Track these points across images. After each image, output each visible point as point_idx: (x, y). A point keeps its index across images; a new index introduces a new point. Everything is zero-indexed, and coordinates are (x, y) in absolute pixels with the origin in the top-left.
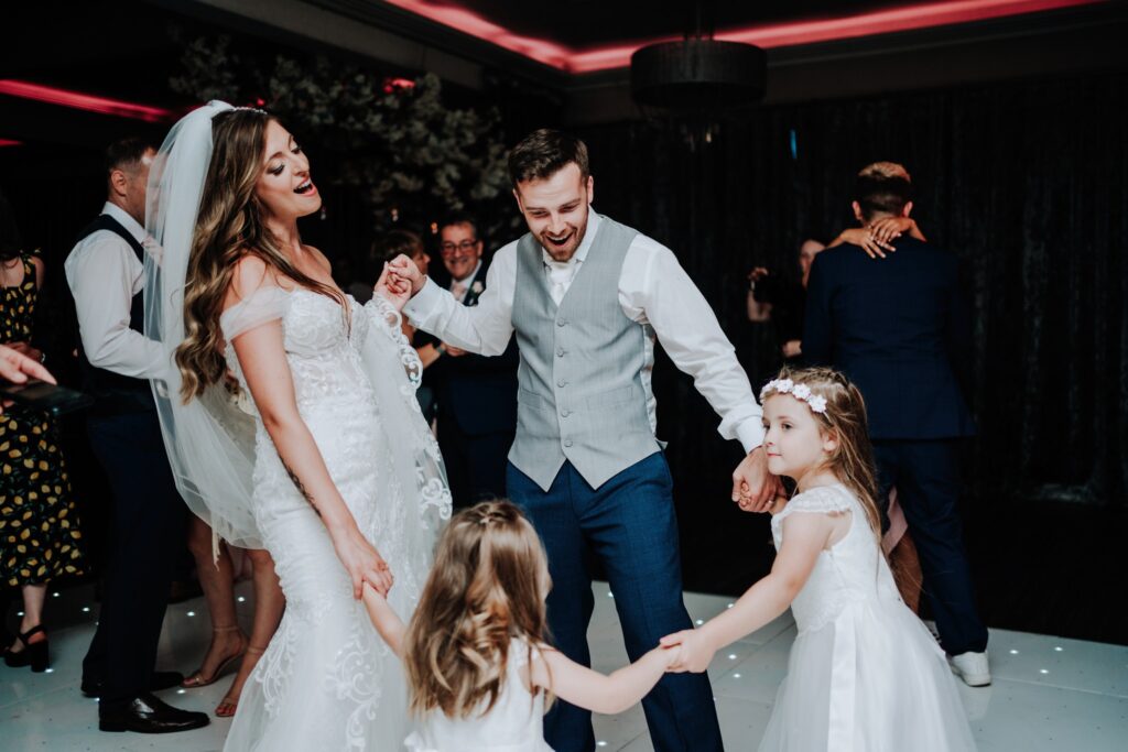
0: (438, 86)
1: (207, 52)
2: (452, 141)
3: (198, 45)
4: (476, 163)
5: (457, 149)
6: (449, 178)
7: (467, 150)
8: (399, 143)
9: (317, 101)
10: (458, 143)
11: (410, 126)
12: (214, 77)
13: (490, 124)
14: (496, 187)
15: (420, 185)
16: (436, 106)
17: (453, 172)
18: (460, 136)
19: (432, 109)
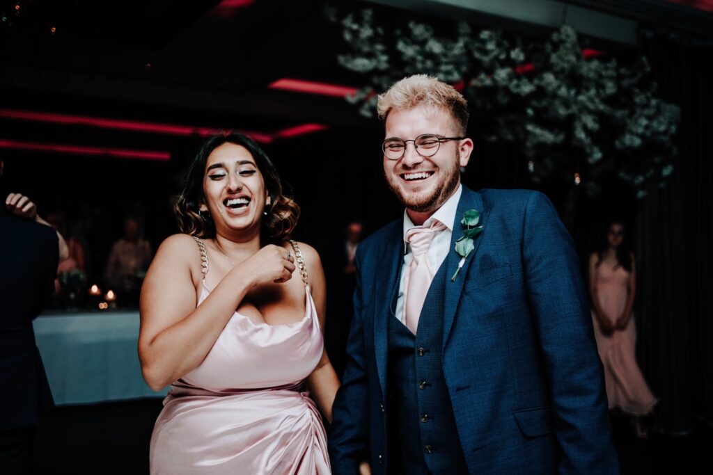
0: (573, 38)
1: (355, 27)
2: (593, 92)
3: (348, 22)
4: (619, 114)
5: (597, 100)
6: (585, 128)
7: (608, 100)
8: (531, 95)
9: (444, 60)
10: (598, 94)
11: (541, 79)
12: (366, 49)
13: (640, 75)
14: (641, 136)
15: (561, 137)
16: (572, 58)
17: (590, 121)
18: (600, 86)
19: (568, 62)
